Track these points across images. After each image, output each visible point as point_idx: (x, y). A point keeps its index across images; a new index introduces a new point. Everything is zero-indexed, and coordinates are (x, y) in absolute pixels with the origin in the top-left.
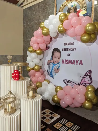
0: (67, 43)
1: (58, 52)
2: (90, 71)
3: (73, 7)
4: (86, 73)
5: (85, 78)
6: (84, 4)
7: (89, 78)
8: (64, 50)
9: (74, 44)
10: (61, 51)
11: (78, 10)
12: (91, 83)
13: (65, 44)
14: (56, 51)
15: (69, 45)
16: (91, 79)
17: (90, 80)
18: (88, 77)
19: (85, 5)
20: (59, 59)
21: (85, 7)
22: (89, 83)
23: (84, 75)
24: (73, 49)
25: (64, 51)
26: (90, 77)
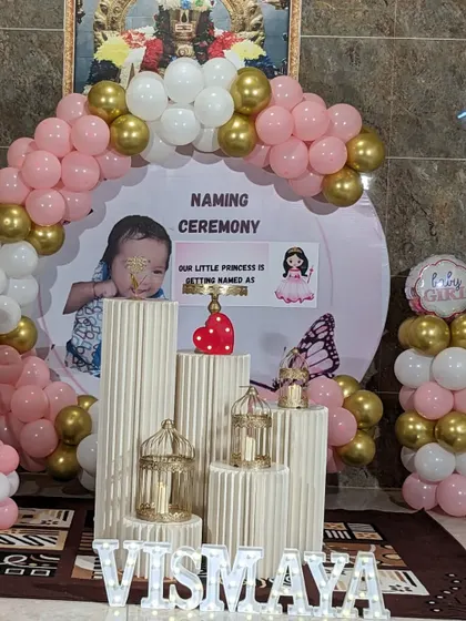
0: (207, 196)
1: (147, 235)
2: (328, 321)
3: (191, 12)
4: (312, 329)
5: (306, 350)
6: (252, 12)
7: (325, 348)
8: (190, 226)
9: (246, 202)
10: (173, 233)
11: (218, 32)
12: (335, 367)
13: (195, 199)
14: (140, 235)
15: (218, 206)
16: (333, 350)
17: (330, 357)
18: (321, 344)
19: (255, 20)
20: (156, 272)
21: (254, 29)
22: (325, 373)
23: (303, 341)
24: (245, 226)
25: (191, 231)
26: (329, 344)
